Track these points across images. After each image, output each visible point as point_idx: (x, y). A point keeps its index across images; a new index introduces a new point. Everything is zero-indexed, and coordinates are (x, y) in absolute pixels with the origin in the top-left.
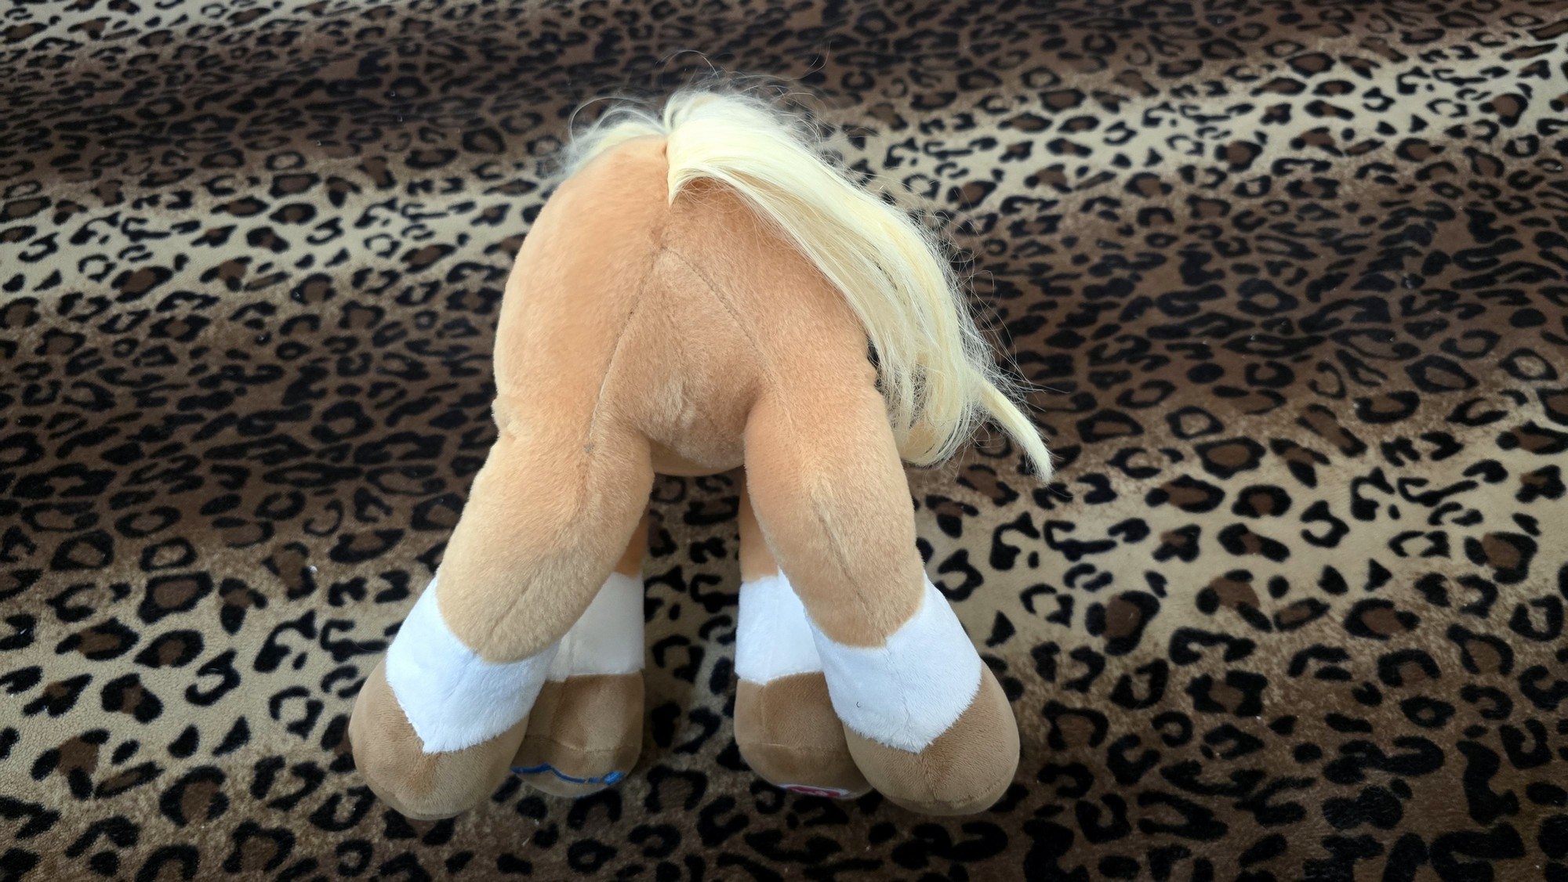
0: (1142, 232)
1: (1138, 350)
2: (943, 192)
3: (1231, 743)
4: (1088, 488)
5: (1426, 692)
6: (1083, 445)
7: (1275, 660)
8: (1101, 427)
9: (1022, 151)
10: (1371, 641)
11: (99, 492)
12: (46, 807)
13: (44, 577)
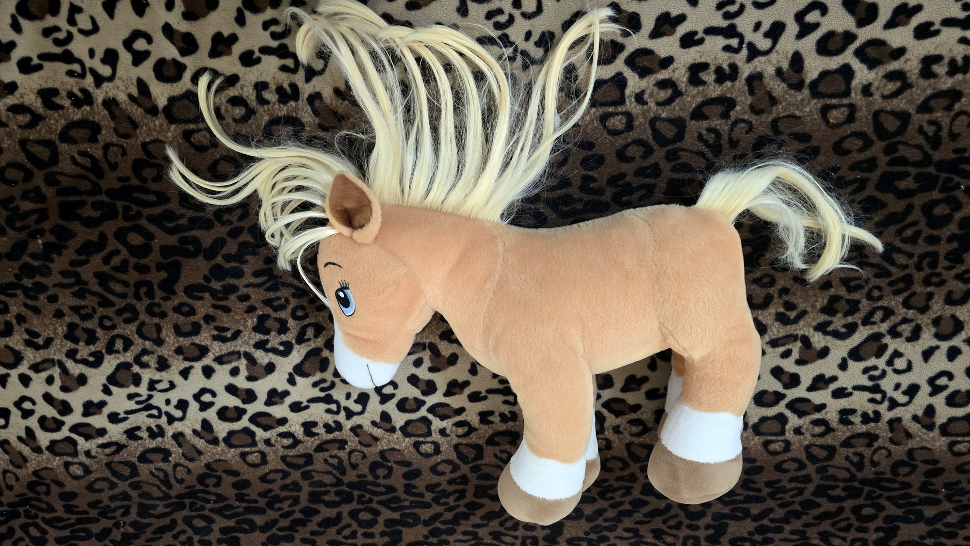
1: (273, 503)
3: (276, 304)
4: (315, 430)
5: (182, 318)
6: (312, 453)
7: (246, 338)
8: (301, 461)
10: (200, 343)
11: (819, 486)
12: (820, 333)
13: (839, 443)
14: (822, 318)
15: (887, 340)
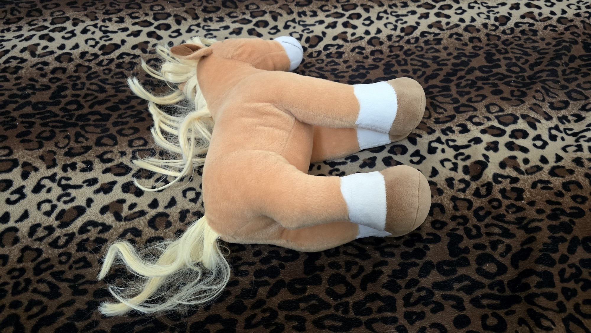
0: (471, 45)
1: (473, 84)
2: (399, 29)
3: (514, 209)
4: (460, 128)
5: (579, 193)
6: (456, 114)
7: (527, 184)
8: (462, 109)
9: (426, 16)
10: (559, 178)
11: (108, 120)
12: (107, 224)
13: (93, 148)
14: (106, 235)
15: (56, 224)
